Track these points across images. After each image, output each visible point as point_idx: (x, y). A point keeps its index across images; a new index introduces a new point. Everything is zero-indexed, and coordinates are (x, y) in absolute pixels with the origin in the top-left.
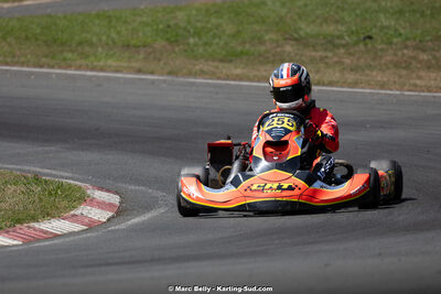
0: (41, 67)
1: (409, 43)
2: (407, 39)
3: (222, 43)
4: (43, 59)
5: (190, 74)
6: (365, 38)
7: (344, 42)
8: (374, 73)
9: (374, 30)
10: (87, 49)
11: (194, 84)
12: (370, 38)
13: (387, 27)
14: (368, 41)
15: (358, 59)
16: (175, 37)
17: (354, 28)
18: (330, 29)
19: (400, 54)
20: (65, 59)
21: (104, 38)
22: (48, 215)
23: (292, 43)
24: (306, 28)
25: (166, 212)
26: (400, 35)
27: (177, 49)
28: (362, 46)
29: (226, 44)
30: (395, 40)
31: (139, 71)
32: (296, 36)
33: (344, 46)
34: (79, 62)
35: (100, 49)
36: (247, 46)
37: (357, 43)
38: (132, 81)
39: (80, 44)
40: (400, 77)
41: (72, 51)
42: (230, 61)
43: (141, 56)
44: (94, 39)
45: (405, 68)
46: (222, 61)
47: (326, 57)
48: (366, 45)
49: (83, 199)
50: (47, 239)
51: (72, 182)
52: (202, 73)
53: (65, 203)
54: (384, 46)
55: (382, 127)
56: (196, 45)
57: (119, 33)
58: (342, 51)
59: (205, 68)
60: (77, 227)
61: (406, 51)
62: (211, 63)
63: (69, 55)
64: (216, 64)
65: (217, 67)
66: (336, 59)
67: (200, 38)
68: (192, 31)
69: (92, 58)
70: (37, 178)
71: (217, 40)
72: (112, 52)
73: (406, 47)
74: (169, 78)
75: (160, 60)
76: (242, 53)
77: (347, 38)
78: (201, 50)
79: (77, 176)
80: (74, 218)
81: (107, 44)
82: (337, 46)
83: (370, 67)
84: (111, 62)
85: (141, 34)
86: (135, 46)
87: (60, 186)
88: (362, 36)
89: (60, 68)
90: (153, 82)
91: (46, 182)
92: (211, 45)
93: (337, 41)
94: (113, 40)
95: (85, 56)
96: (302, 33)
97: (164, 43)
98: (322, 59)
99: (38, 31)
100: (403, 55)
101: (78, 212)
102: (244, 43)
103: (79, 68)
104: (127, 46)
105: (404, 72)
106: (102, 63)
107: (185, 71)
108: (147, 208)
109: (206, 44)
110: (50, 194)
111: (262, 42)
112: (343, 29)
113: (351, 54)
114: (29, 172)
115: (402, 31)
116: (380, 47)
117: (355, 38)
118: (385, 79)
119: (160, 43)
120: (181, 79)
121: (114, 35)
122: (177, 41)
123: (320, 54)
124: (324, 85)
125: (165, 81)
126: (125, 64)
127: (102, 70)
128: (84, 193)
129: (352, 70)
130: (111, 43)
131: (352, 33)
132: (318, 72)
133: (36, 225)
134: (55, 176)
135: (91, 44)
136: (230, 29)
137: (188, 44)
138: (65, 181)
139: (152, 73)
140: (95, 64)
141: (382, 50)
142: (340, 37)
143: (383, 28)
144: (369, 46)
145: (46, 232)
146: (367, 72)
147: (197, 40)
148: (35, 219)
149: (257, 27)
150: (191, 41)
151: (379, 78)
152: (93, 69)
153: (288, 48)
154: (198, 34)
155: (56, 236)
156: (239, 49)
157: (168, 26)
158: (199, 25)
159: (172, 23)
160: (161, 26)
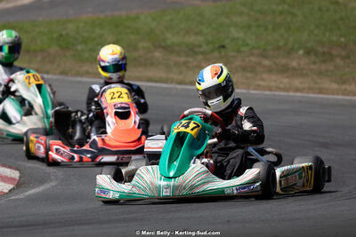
1: (254, 51)
2: (253, 48)
5: (78, 74)
6: (219, 47)
7: (201, 50)
11: (79, 82)
12: (223, 47)
13: (237, 39)
14: (222, 49)
16: (65, 44)
17: (210, 39)
18: (191, 39)
19: (247, 60)
23: (160, 50)
24: (172, 38)
25: (56, 185)
26: (247, 45)
27: (67, 54)
28: (216, 54)
30: (244, 49)
32: (163, 44)
33: (202, 53)
37: (212, 51)
40: (247, 78)
43: (39, 59)
45: (251, 72)
47: (188, 62)
48: (220, 53)
52: (88, 74)
54: (234, 54)
56: (82, 50)
58: (200, 57)
59: (90, 70)
61: (252, 58)
66: (195, 64)
67: (86, 45)
68: (80, 39)
73: (252, 55)
74: (61, 77)
75: (53, 62)
77: (205, 47)
78: (87, 55)
82: (196, 53)
85: (38, 41)
86: (35, 52)
88: (217, 45)
93: (197, 49)
96: (169, 42)
97: (57, 49)
98: (185, 63)
100: (250, 61)
105: (249, 75)
107: (74, 72)
108: (42, 182)
109: (90, 50)
111: (136, 49)
112: (202, 39)
113: (207, 60)
115: (249, 42)
116: (231, 54)
117: (211, 46)
119: (54, 49)
120: (70, 78)
122: (67, 48)
123: (183, 59)
124: (186, 84)
125: (57, 80)
131: (209, 42)
132: (181, 73)
137: (77, 50)
141: (233, 57)
142: (200, 46)
143: (234, 39)
144: (223, 53)
147: (83, 46)
149: (132, 37)
150: (79, 47)
153: (157, 54)
154: (85, 42)
157: (61, 35)
158: (86, 35)
159: (64, 33)
160: (55, 36)
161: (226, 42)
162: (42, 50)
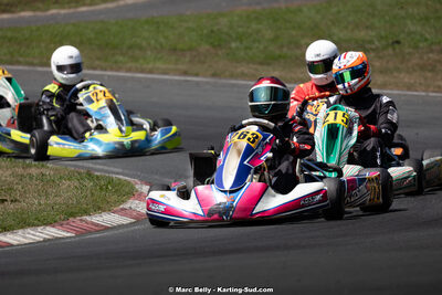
0: (94, 69)
1: (434, 47)
2: (433, 43)
3: (261, 47)
4: (97, 62)
5: (232, 76)
6: (393, 43)
7: (373, 47)
8: (402, 75)
9: (402, 36)
10: (137, 52)
11: (234, 85)
12: (398, 42)
13: (414, 33)
14: (397, 46)
15: (388, 62)
16: (218, 41)
17: (383, 34)
18: (361, 34)
19: (425, 57)
20: (116, 62)
21: (153, 42)
22: (99, 208)
26: (426, 40)
27: (220, 53)
28: (390, 51)
29: (265, 48)
30: (421, 45)
31: (185, 73)
33: (373, 50)
34: (129, 65)
35: (149, 53)
36: (285, 49)
37: (385, 48)
38: (179, 82)
39: (130, 48)
40: (426, 78)
41: (123, 54)
42: (269, 64)
43: (187, 59)
44: (144, 44)
45: (431, 71)
46: (261, 64)
48: (394, 49)
49: (131, 193)
50: (97, 231)
51: (121, 177)
52: (243, 76)
53: (115, 197)
54: (411, 50)
55: (408, 126)
56: (237, 48)
57: (166, 38)
58: (372, 54)
59: (246, 71)
60: (126, 220)
61: (431, 55)
62: (251, 65)
63: (121, 58)
64: (255, 66)
65: (256, 70)
67: (241, 42)
68: (234, 36)
69: (141, 61)
70: (89, 174)
71: (257, 45)
72: (160, 56)
73: (431, 51)
74: (213, 80)
75: (203, 63)
76: (280, 56)
77: (377, 43)
78: (242, 53)
79: (126, 171)
80: (123, 212)
81: (156, 48)
83: (398, 70)
84: (159, 65)
85: (186, 39)
86: (183, 50)
87: (110, 181)
88: (391, 41)
89: (112, 69)
90: (197, 83)
91: (97, 177)
92: (250, 49)
93: (368, 46)
94: (161, 45)
95: (135, 59)
97: (207, 47)
99: (92, 36)
100: (429, 58)
101: (126, 206)
102: (282, 46)
103: (129, 70)
104: (174, 50)
105: (429, 74)
106: (150, 66)
107: (227, 73)
109: (246, 48)
110: (101, 189)
111: (298, 46)
112: (373, 34)
113: (380, 58)
114: (83, 167)
115: (428, 37)
116: (407, 51)
117: (384, 42)
118: (412, 81)
119: (205, 47)
120: (224, 81)
121: (162, 40)
122: (219, 45)
125: (207, 83)
126: (172, 66)
127: (151, 72)
128: (133, 188)
129: (381, 72)
130: (158, 47)
131: (382, 37)
133: (88, 218)
134: (106, 171)
135: (140, 48)
136: (269, 34)
137: (230, 48)
138: (114, 176)
139: (197, 75)
140: (145, 66)
141: (409, 53)
142: (371, 42)
143: (410, 33)
144: (397, 50)
145: (97, 225)
146: (395, 74)
147: (238, 44)
148: (87, 213)
149: (294, 33)
150: (233, 45)
151: (406, 80)
152: (142, 71)
154: (240, 38)
155: (107, 228)
156: (278, 52)
157: (212, 31)
158: (240, 30)
159: (215, 28)
160: (205, 31)
161: (402, 37)
162: (190, 49)
